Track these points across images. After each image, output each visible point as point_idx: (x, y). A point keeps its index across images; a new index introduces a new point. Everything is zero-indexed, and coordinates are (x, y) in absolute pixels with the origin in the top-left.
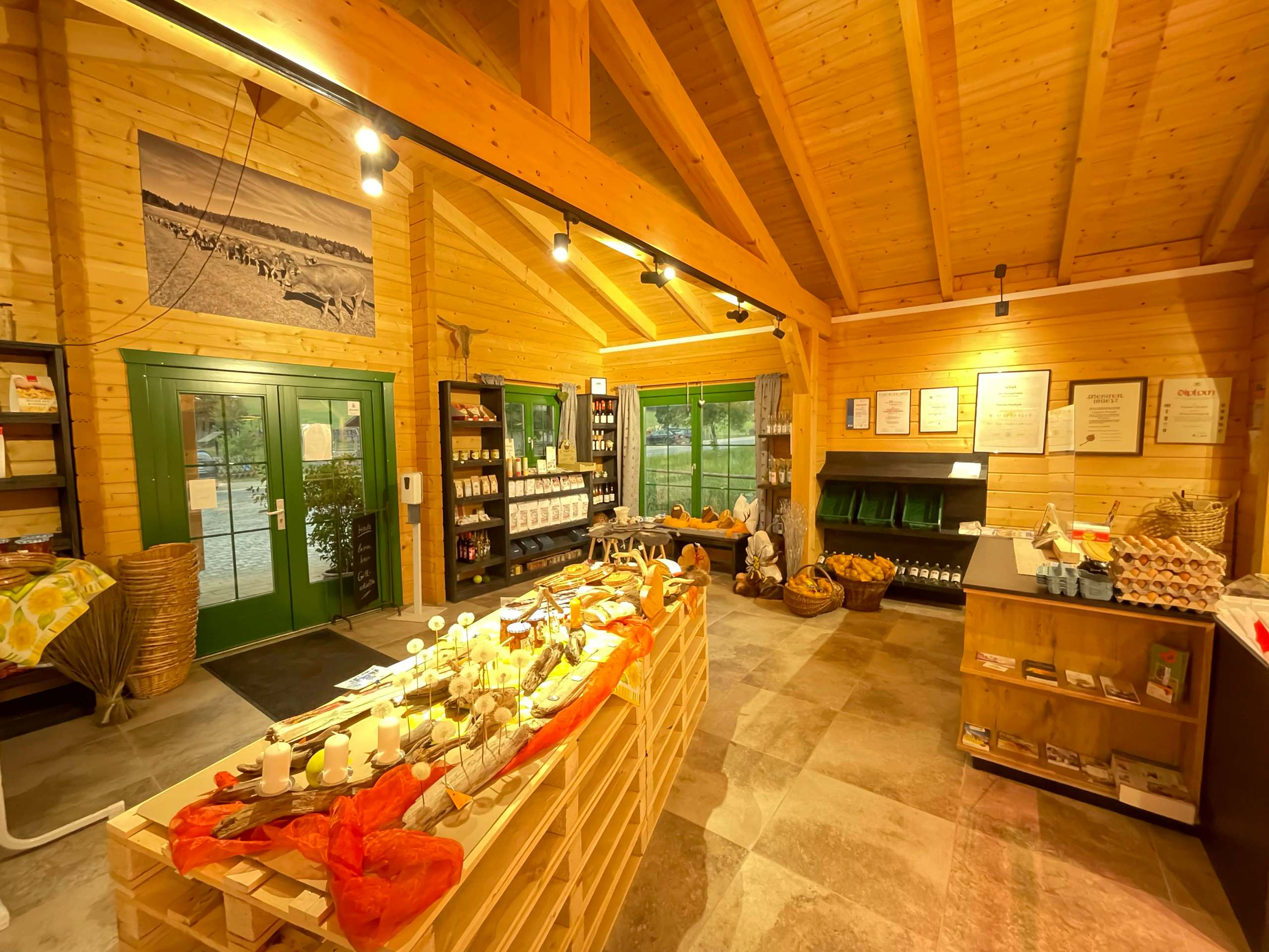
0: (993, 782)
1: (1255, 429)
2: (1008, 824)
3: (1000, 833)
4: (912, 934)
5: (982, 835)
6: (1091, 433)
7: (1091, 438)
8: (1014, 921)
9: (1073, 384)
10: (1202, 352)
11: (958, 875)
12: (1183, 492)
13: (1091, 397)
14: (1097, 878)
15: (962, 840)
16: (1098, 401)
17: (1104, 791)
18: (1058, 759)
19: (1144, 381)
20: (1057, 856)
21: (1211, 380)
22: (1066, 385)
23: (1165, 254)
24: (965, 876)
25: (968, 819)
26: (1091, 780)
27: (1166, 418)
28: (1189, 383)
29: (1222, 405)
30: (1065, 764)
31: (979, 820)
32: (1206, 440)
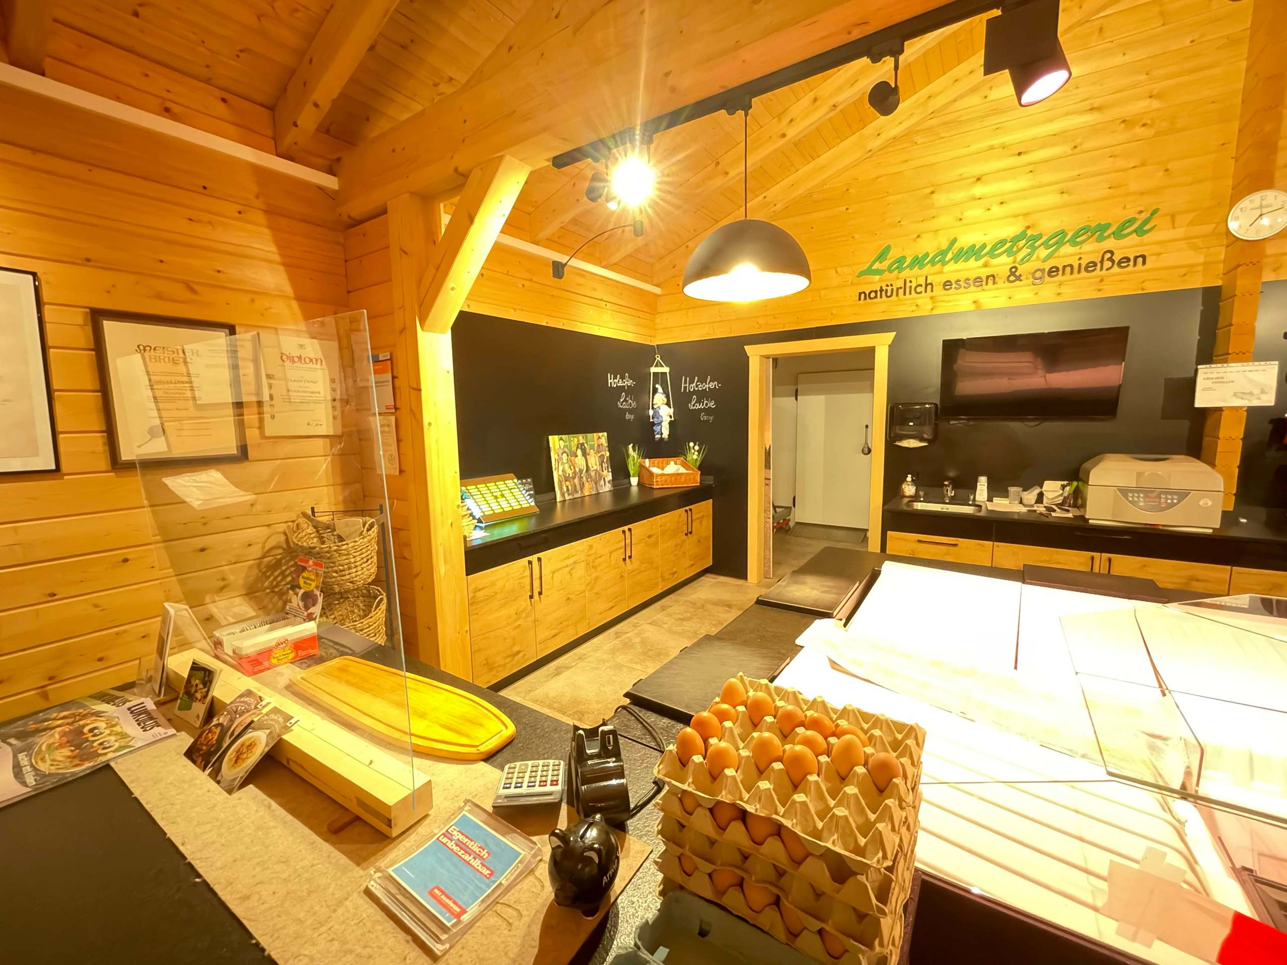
9: (96, 317)
12: (313, 509)
21: (316, 342)
23: (222, 108)
27: (271, 397)
28: (292, 343)
29: (333, 381)
32: (323, 431)
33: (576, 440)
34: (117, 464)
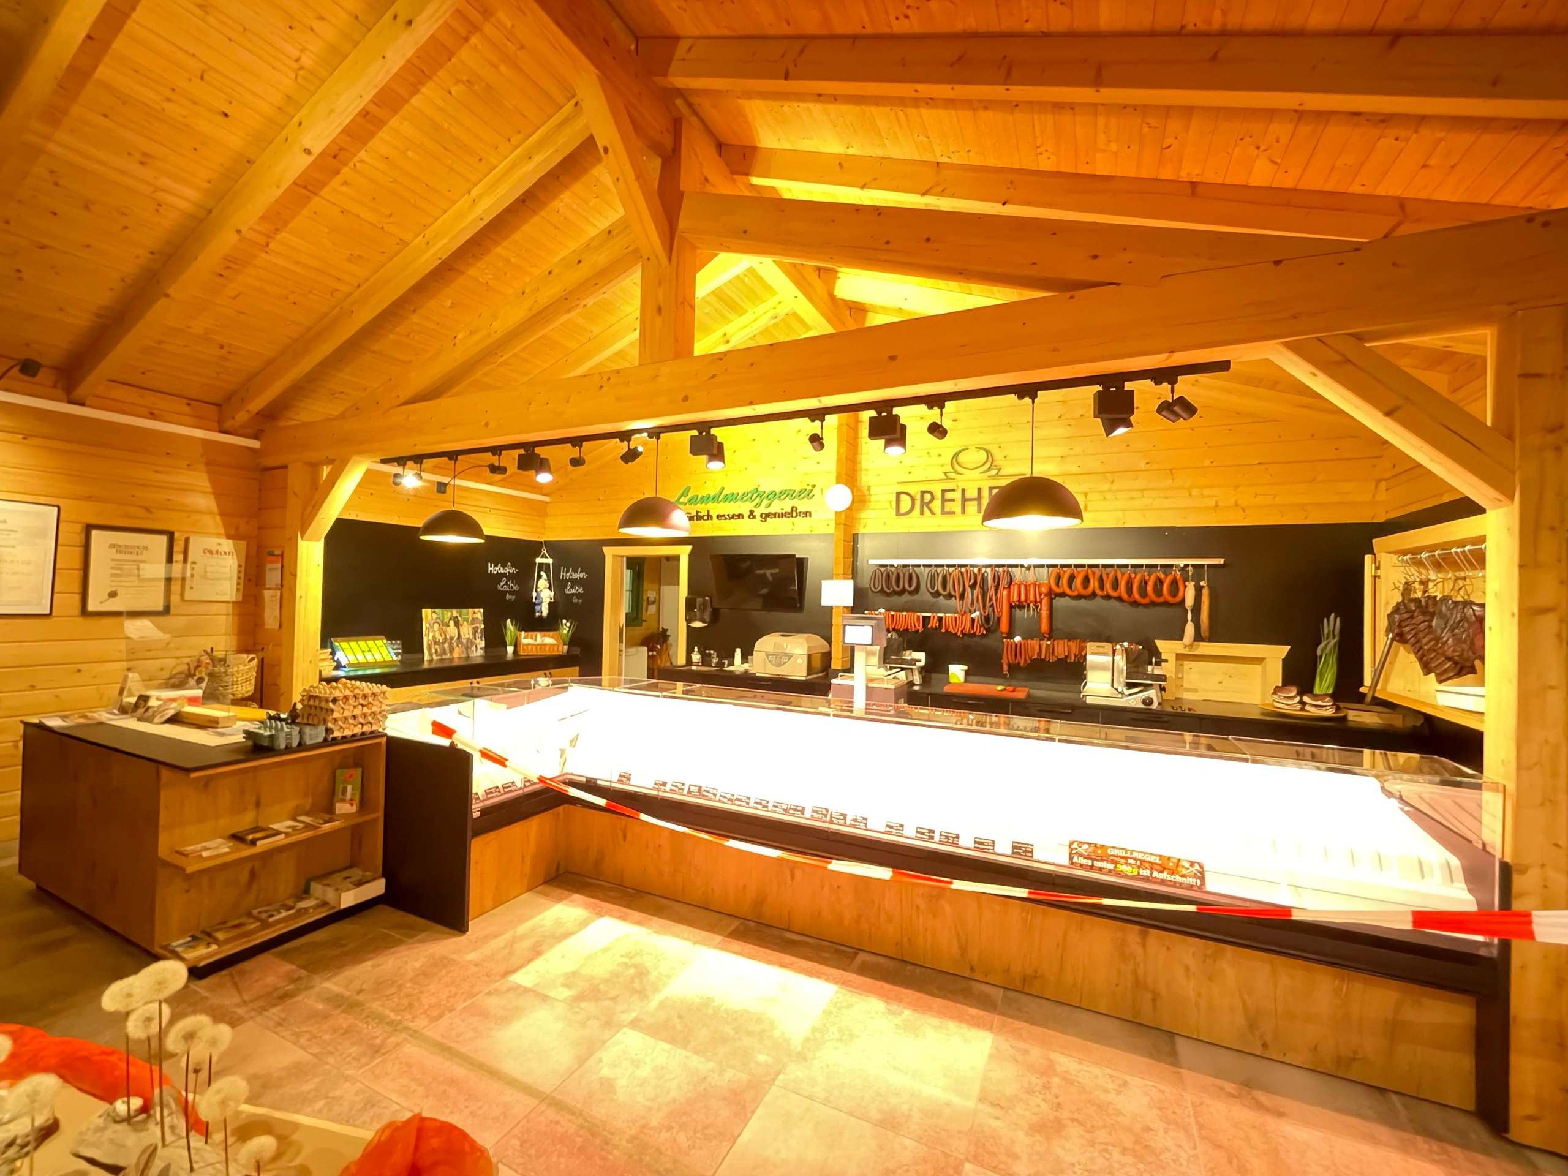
0: (231, 975)
1: (270, 589)
2: (284, 987)
3: (284, 997)
4: (331, 1095)
5: (279, 1008)
6: (113, 589)
7: (113, 594)
8: (368, 1023)
9: (89, 528)
10: (222, 514)
11: (302, 1041)
12: (212, 649)
13: (112, 546)
14: (370, 963)
15: (271, 1024)
16: (121, 552)
17: (321, 913)
18: (275, 913)
19: (171, 535)
20: (336, 974)
21: (230, 541)
22: (79, 528)
23: (186, 409)
24: (308, 1036)
25: (253, 1010)
26: (311, 911)
27: (192, 576)
28: (212, 542)
29: (240, 566)
30: (284, 913)
31: (262, 1003)
32: (227, 598)
33: (449, 613)
34: (84, 612)
